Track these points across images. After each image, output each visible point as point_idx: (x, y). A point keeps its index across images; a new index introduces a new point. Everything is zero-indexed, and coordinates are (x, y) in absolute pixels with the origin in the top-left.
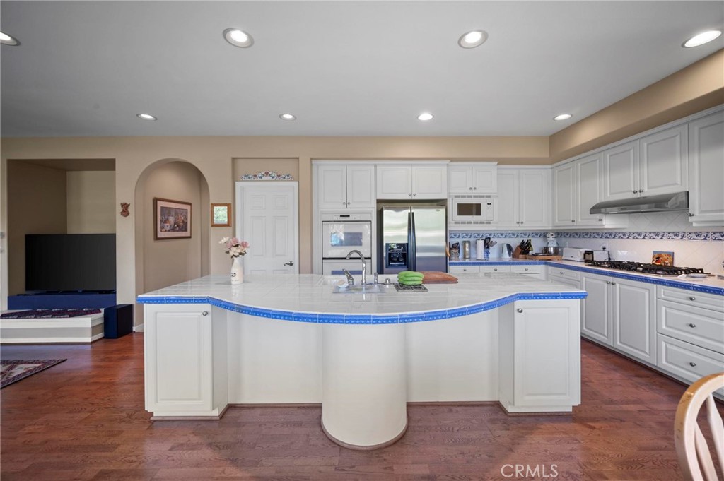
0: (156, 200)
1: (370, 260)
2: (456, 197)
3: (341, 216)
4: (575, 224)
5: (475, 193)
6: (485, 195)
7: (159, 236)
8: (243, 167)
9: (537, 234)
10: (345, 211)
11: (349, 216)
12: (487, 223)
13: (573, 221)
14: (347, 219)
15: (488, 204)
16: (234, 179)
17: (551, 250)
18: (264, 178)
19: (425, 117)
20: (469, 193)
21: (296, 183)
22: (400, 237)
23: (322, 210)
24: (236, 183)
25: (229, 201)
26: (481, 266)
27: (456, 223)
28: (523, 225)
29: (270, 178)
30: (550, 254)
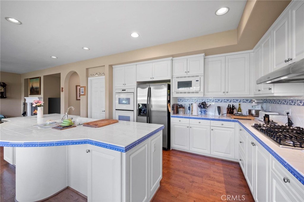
0: (77, 86)
1: (133, 112)
2: (177, 78)
3: (122, 90)
4: (261, 92)
5: (189, 74)
6: (195, 75)
7: (78, 99)
8: (91, 71)
9: (247, 100)
10: (124, 88)
11: (125, 90)
12: (196, 93)
13: (259, 90)
14: (124, 91)
15: (196, 81)
16: (87, 77)
17: (253, 112)
18: (96, 75)
19: (135, 35)
20: (185, 75)
21: (104, 77)
22: (144, 100)
23: (116, 88)
24: (88, 78)
25: (85, 85)
26: (190, 119)
27: (177, 93)
28: (228, 94)
29: (97, 75)
30: (252, 115)
